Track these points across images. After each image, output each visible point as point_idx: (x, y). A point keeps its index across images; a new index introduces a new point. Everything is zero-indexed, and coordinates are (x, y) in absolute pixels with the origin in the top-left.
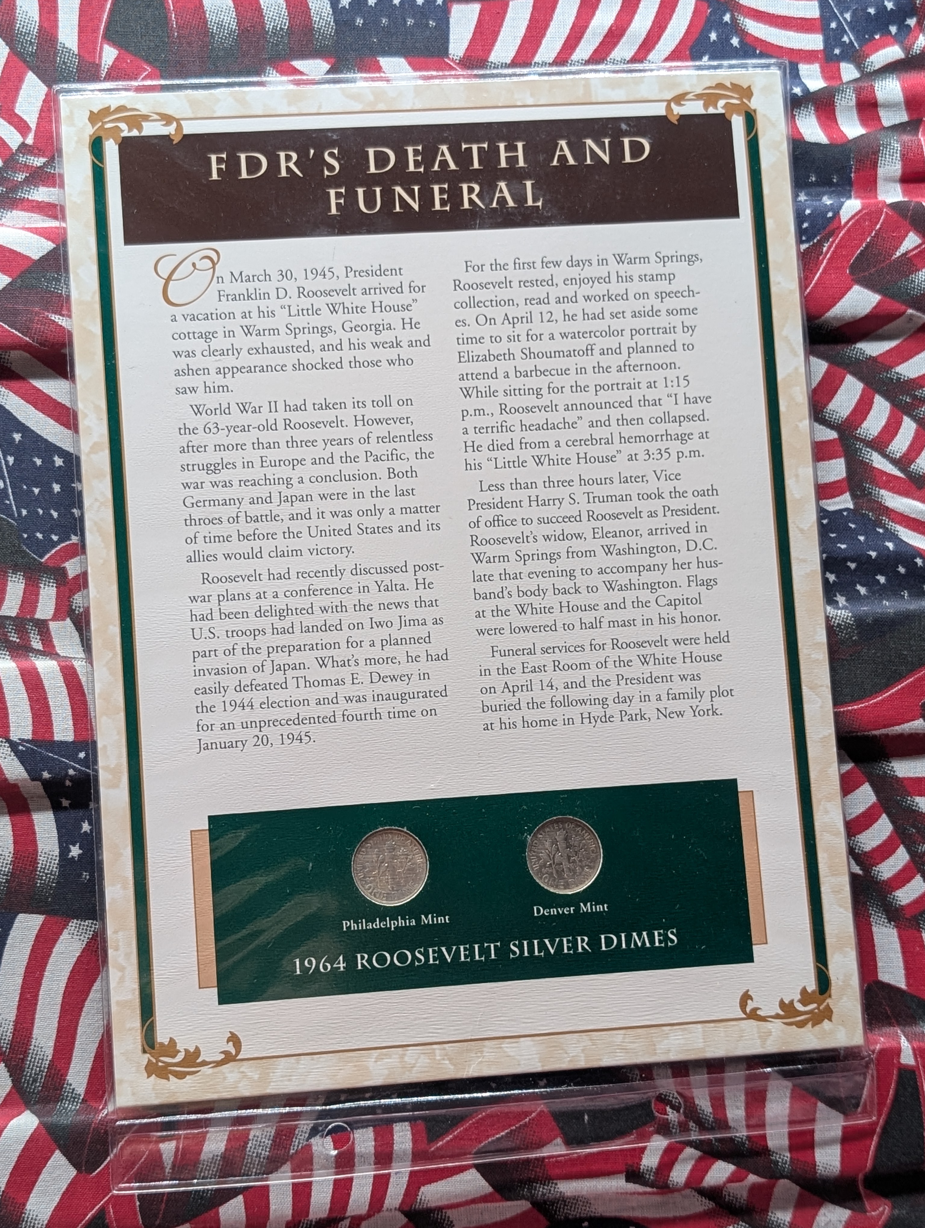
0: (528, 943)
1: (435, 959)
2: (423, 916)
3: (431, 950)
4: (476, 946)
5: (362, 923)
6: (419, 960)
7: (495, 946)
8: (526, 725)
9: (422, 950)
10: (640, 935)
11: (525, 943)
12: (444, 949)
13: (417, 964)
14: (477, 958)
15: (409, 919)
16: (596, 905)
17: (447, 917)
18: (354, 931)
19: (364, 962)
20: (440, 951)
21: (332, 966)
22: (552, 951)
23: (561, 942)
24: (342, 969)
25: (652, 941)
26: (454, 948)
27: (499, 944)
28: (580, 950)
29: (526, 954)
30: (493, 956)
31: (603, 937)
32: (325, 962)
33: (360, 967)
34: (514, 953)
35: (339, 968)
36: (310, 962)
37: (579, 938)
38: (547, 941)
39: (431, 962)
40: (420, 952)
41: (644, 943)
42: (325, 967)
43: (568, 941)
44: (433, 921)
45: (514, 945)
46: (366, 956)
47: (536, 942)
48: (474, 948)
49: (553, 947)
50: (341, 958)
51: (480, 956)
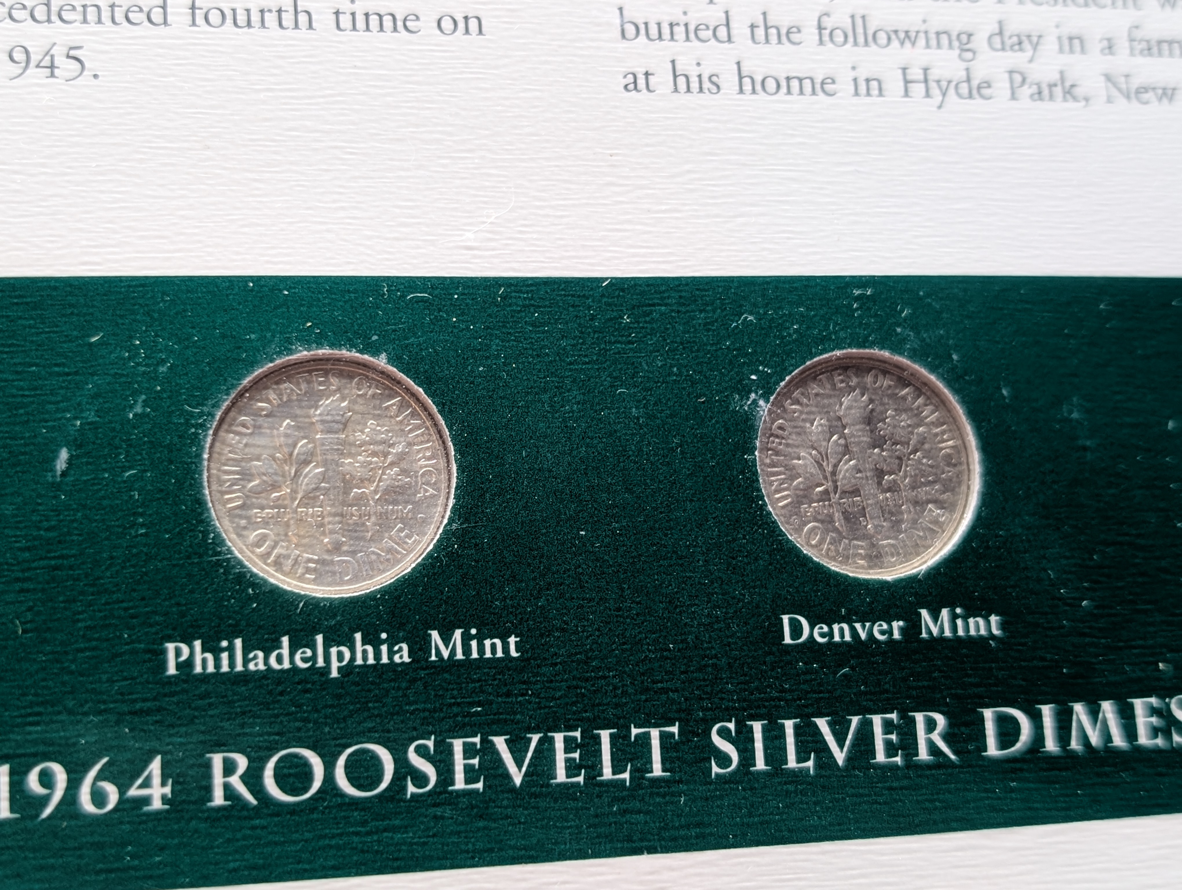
0: (765, 730)
1: (471, 775)
2: (435, 635)
3: (458, 745)
4: (605, 735)
5: (231, 649)
6: (420, 779)
7: (665, 738)
8: (747, 87)
9: (430, 744)
10: (1094, 712)
11: (757, 727)
12: (500, 742)
13: (411, 789)
14: (607, 773)
15: (392, 642)
16: (965, 618)
17: (512, 640)
18: (204, 678)
19: (235, 780)
20: (488, 748)
21: (122, 792)
22: (840, 756)
23: (866, 728)
24: (157, 804)
25: (1130, 732)
26: (535, 738)
27: (675, 729)
28: (923, 755)
29: (760, 764)
30: (657, 770)
31: (988, 714)
32: (99, 777)
33: (218, 799)
34: (724, 760)
35: (146, 800)
36: (46, 779)
37: (919, 717)
38: (822, 724)
39: (460, 784)
40: (422, 751)
41: (1107, 737)
42: (99, 798)
43: (888, 727)
44: (467, 650)
45: (724, 733)
46: (242, 762)
47: (789, 725)
48: (597, 740)
49: (841, 745)
50: (155, 766)
51: (617, 769)
